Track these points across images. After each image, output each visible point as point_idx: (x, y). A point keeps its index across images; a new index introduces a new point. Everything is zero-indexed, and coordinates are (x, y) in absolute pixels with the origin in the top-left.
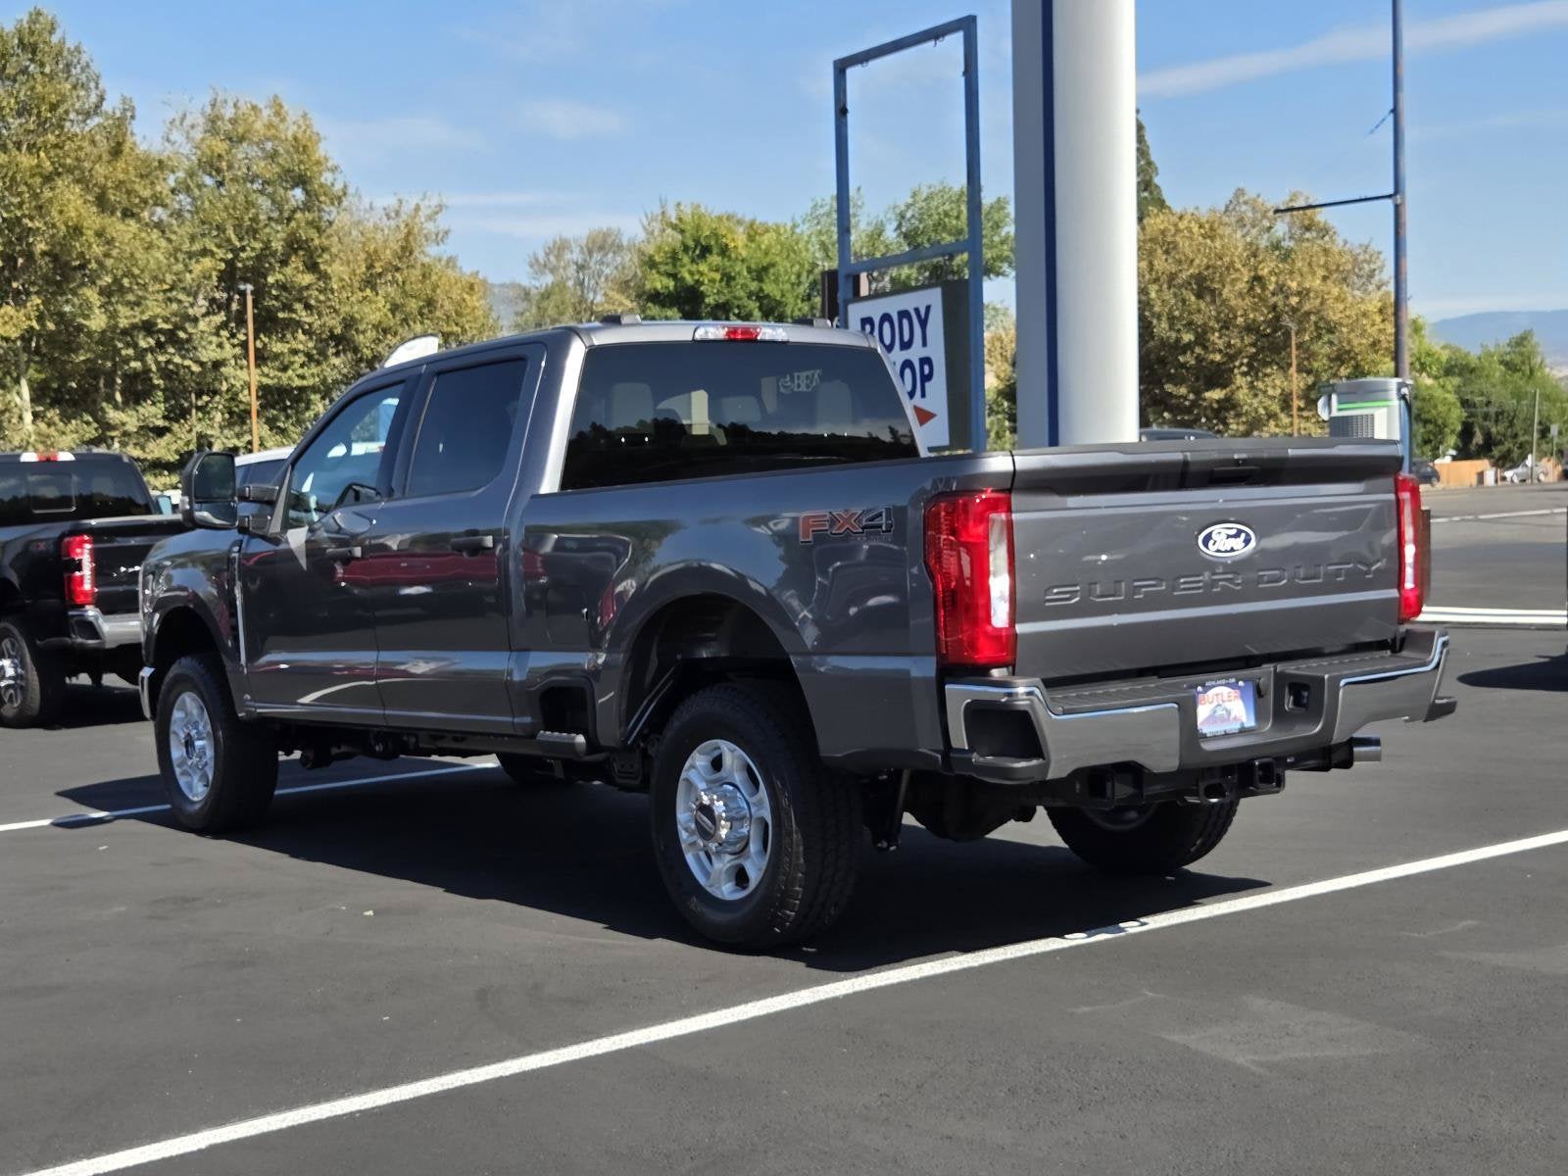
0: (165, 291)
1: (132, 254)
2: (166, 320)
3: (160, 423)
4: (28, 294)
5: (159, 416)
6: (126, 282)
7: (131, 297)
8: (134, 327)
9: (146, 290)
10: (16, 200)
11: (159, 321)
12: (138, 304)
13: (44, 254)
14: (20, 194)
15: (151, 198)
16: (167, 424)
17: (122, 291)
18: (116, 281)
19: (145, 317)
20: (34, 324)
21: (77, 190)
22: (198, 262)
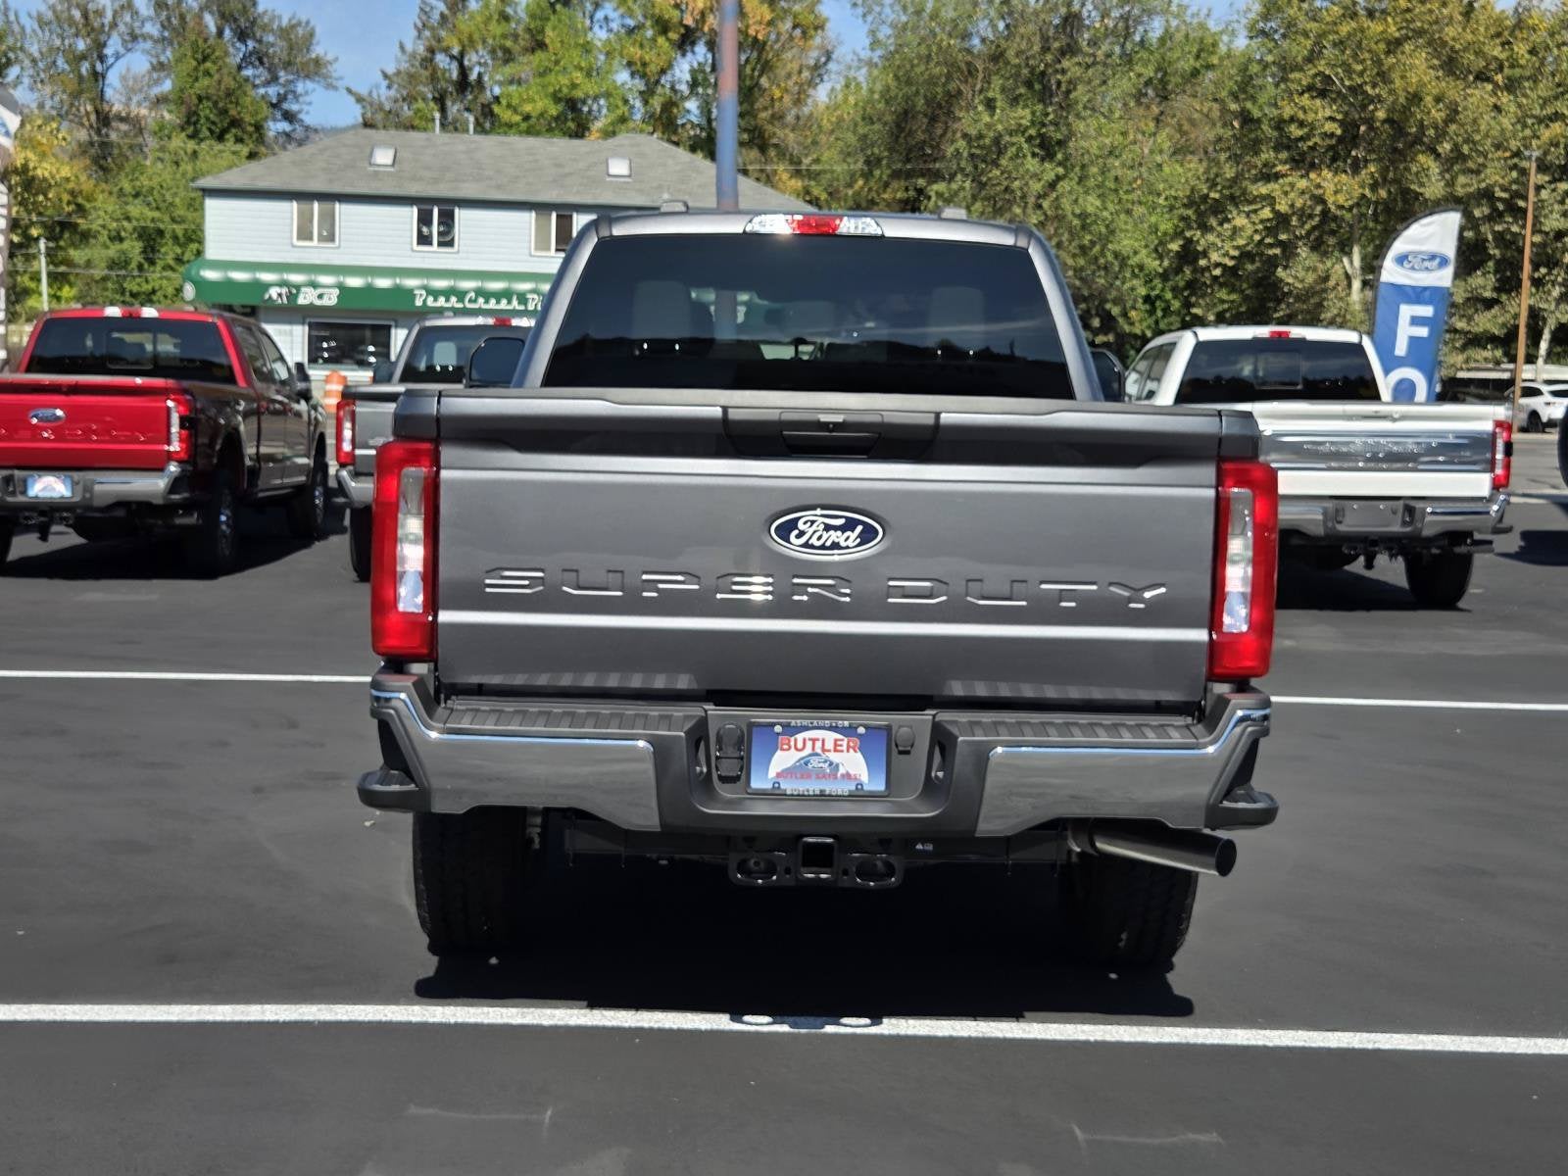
0: (1506, 159)
1: (1475, 121)
2: (1504, 189)
3: (1488, 294)
4: (1366, 161)
5: (1489, 288)
6: (1466, 149)
7: (1470, 164)
8: (1470, 196)
9: (1486, 157)
10: (1359, 68)
11: (1497, 189)
12: (1478, 172)
13: (1385, 121)
14: (1362, 62)
15: (1507, 60)
16: (1495, 295)
17: (1463, 158)
18: (1456, 148)
19: (1483, 185)
20: (1367, 192)
21: (1424, 55)
22: (1547, 126)
